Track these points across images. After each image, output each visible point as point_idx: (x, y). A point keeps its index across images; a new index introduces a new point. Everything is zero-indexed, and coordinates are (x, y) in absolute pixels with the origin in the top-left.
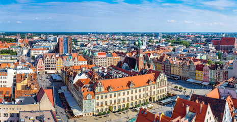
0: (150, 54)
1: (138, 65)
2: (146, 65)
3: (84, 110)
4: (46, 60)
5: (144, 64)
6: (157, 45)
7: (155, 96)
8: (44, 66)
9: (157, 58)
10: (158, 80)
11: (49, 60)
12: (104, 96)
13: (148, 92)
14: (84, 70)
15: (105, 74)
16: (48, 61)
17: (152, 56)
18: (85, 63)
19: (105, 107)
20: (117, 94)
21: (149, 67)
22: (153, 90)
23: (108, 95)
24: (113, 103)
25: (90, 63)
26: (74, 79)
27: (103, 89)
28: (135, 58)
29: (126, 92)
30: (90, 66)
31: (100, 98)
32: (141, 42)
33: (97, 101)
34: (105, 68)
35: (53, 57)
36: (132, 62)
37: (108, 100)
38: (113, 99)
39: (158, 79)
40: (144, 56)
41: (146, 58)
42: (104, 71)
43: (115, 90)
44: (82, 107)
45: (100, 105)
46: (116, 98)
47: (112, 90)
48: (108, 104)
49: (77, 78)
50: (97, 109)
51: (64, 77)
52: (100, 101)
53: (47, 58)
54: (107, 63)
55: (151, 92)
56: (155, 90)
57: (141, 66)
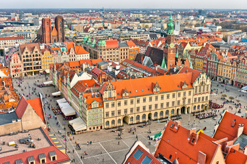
0: (185, 44)
1: (166, 60)
2: (179, 60)
3: (88, 122)
4: (25, 54)
5: (176, 59)
6: (197, 29)
7: (190, 106)
8: (22, 65)
9: (196, 51)
10: (196, 84)
11: (29, 55)
12: (116, 103)
13: (181, 99)
14: (84, 66)
15: (117, 73)
16: (27, 56)
17: (188, 47)
18: (87, 56)
19: (118, 118)
20: (135, 100)
21: (183, 63)
22: (188, 97)
23: (122, 102)
24: (129, 112)
25: (94, 56)
26: (71, 81)
27: (114, 94)
28: (162, 49)
29: (147, 98)
30: (94, 61)
31: (110, 105)
32: (172, 25)
33: (106, 110)
34: (118, 63)
35: (35, 50)
36: (158, 56)
37: (122, 107)
38: (129, 106)
39: (197, 82)
40: (176, 46)
41: (179, 50)
42: (115, 68)
43: (131, 95)
44: (85, 119)
45: (110, 115)
46: (133, 106)
47: (127, 94)
48: (123, 113)
49: (76, 79)
50: (106, 120)
51: (56, 78)
52: (110, 109)
53: (25, 51)
54: (120, 56)
55: (184, 99)
56: (191, 97)
57: (171, 61)
